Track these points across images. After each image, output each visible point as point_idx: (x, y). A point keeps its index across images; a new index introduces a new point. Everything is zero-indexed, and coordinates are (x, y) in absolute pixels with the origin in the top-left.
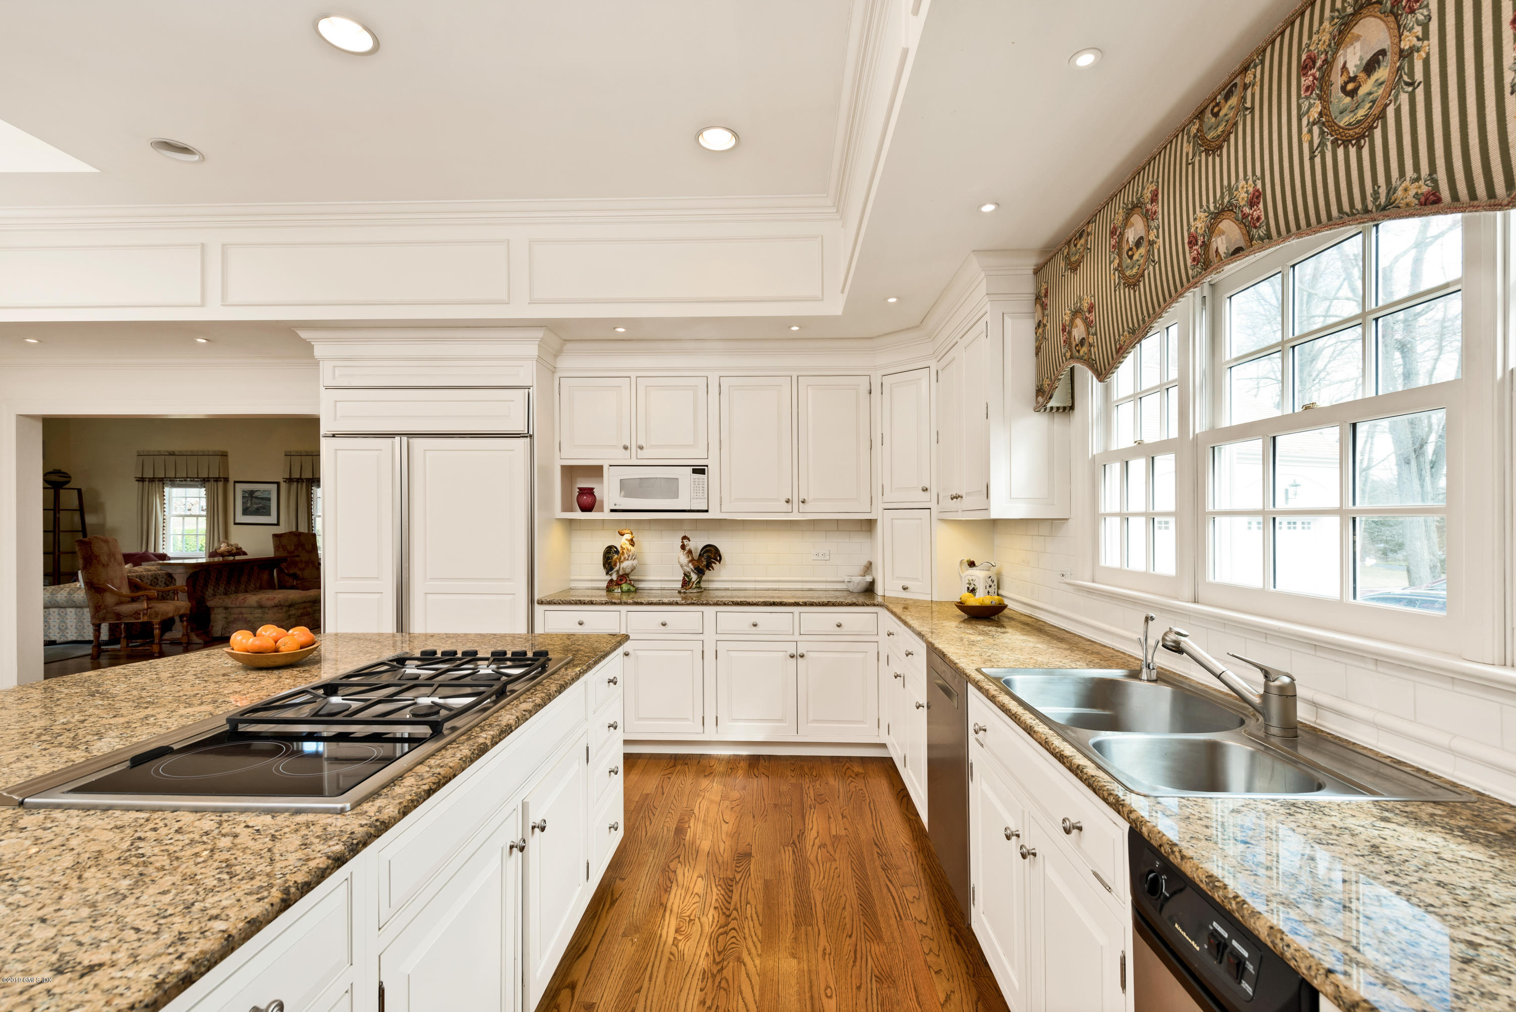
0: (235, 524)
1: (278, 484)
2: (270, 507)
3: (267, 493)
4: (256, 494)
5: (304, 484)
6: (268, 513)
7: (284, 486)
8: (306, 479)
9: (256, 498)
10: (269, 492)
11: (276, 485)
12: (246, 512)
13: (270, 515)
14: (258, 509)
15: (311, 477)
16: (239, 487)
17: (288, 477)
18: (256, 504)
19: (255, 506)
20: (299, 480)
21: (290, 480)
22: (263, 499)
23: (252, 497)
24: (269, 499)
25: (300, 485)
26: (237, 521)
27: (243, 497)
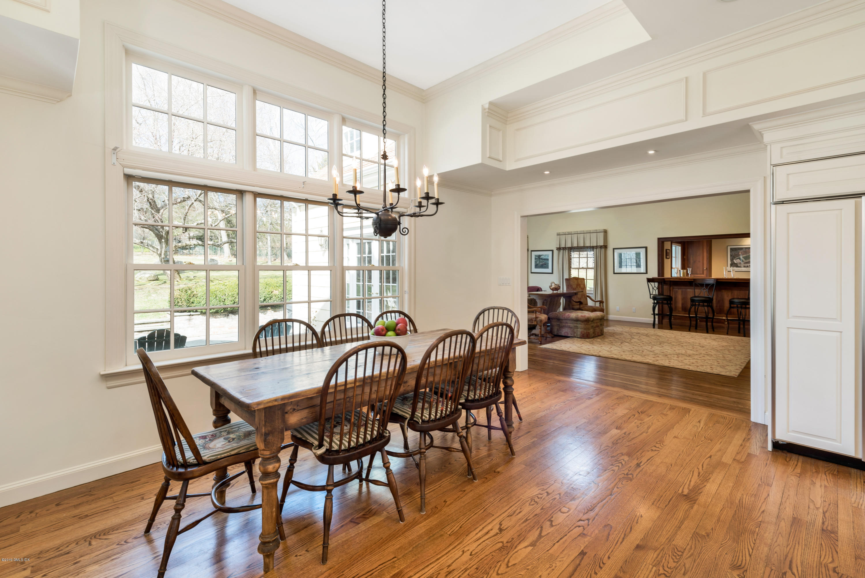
0: (532, 273)
1: (552, 251)
2: (548, 264)
3: (546, 256)
4: (542, 257)
5: (567, 251)
6: (547, 267)
7: (556, 252)
8: (568, 248)
9: (542, 259)
10: (548, 255)
11: (551, 252)
12: (537, 266)
13: (548, 268)
14: (542, 265)
15: (571, 246)
16: (534, 254)
17: (558, 247)
18: (541, 262)
19: (541, 263)
20: (564, 249)
21: (559, 249)
22: (545, 259)
23: (540, 258)
24: (548, 260)
25: (564, 251)
26: (532, 272)
27: (535, 259)
